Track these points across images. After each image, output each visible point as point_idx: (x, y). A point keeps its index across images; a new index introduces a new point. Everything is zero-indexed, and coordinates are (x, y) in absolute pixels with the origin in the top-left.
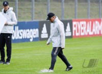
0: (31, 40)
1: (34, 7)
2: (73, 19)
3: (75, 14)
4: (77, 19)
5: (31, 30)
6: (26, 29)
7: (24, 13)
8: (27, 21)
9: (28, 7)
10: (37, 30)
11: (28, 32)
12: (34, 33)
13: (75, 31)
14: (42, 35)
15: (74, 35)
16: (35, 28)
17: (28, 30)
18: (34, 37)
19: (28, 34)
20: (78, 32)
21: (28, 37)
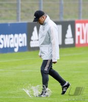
0: (16, 50)
1: (20, 2)
2: (76, 20)
3: (79, 13)
4: (82, 19)
5: (16, 35)
6: (9, 33)
7: (6, 11)
8: (10, 22)
9: (12, 2)
10: (25, 35)
11: (11, 39)
12: (20, 40)
13: (79, 37)
14: (31, 42)
15: (77, 42)
16: (22, 33)
17: (12, 36)
18: (21, 45)
19: (12, 41)
20: (83, 38)
21: (12, 46)
